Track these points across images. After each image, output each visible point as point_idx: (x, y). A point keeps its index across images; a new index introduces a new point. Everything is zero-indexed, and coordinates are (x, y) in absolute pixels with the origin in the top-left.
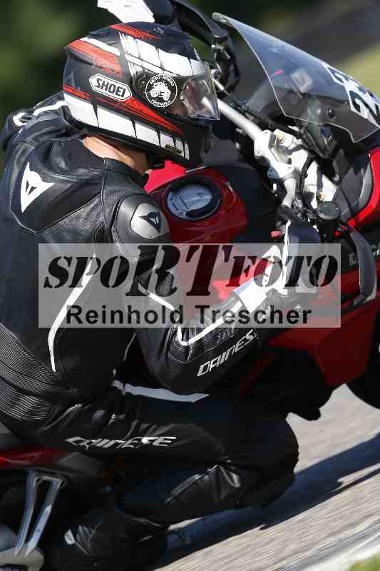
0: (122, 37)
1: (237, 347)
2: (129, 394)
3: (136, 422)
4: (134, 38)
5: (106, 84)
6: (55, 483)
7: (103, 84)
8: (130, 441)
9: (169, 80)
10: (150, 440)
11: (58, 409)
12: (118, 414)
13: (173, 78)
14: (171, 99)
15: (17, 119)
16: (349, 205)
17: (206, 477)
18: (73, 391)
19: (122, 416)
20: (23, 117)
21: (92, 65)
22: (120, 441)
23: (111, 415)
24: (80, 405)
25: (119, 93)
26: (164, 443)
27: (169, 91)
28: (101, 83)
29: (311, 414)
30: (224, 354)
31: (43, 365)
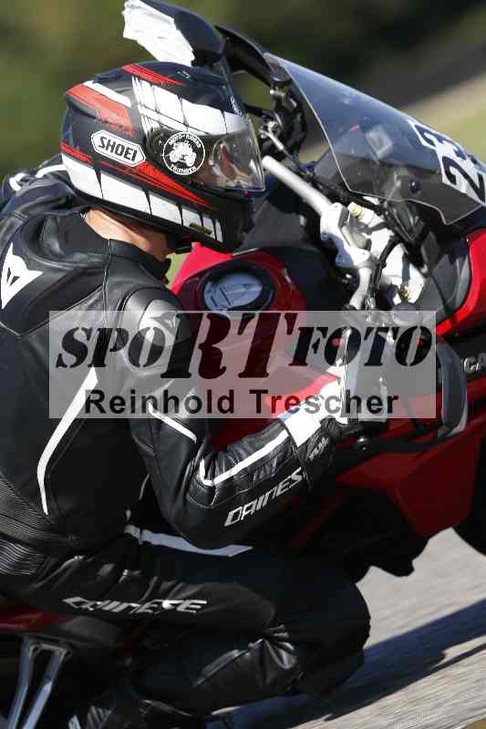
0: (135, 82)
1: (280, 488)
2: (147, 543)
3: (155, 578)
4: (151, 84)
5: (112, 143)
6: (57, 653)
7: (108, 144)
8: (147, 605)
9: (194, 140)
10: (172, 604)
11: (52, 561)
12: (131, 569)
13: (200, 137)
14: (196, 164)
15: (14, 182)
16: (444, 301)
17: (248, 654)
18: (72, 538)
19: (137, 573)
20: (22, 180)
21: (95, 118)
22: (134, 605)
23: (123, 571)
24: (81, 557)
25: (128, 156)
26: (192, 609)
27: (195, 154)
28: (106, 142)
29: (401, 568)
30: (261, 498)
31: (32, 505)
